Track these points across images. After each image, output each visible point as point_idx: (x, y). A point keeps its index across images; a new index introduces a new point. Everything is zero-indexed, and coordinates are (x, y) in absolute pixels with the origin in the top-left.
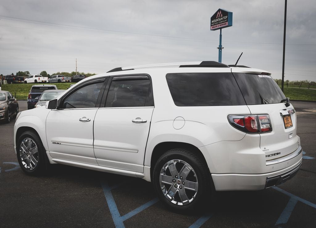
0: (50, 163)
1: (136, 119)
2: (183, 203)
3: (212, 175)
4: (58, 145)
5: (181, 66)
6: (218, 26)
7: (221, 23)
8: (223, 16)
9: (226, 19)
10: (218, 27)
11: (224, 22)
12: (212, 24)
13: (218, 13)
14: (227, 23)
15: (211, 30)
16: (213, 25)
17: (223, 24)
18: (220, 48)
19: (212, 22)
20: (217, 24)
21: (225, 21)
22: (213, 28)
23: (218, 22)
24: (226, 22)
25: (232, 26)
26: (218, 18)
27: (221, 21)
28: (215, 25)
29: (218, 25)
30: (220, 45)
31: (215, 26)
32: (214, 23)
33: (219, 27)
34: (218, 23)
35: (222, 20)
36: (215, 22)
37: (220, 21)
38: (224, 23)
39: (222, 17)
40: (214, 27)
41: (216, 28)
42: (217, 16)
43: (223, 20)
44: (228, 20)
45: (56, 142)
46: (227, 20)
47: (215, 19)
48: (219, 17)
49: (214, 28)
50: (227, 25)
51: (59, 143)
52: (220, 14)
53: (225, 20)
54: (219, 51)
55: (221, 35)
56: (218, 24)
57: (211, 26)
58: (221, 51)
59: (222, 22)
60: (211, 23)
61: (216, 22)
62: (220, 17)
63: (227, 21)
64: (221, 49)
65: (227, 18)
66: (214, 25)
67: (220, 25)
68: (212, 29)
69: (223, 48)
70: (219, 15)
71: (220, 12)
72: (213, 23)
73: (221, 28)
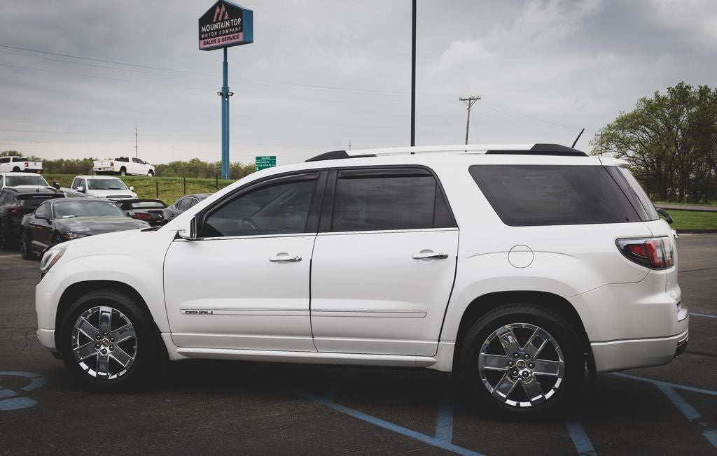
0: (171, 359)
1: (422, 252)
2: (532, 402)
3: (592, 344)
4: (203, 316)
5: (490, 152)
6: (219, 41)
7: (226, 34)
8: (231, 17)
9: (238, 26)
10: (217, 44)
11: (232, 33)
12: (203, 36)
13: (218, 10)
14: (241, 35)
15: (200, 49)
16: (205, 38)
17: (231, 36)
18: (225, 94)
19: (203, 29)
20: (215, 36)
21: (237, 29)
22: (205, 44)
23: (217, 30)
24: (239, 31)
25: (252, 42)
26: (217, 21)
27: (225, 29)
28: (212, 37)
29: (217, 39)
30: (226, 87)
31: (210, 40)
32: (207, 32)
33: (221, 43)
34: (218, 33)
35: (228, 28)
36: (210, 31)
37: (222, 29)
38: (234, 35)
39: (227, 20)
40: (208, 43)
41: (214, 45)
42: (215, 17)
43: (231, 27)
44: (244, 29)
45: (198, 311)
46: (242, 28)
47: (211, 22)
48: (220, 19)
49: (207, 46)
50: (241, 39)
51: (206, 313)
52: (222, 13)
53: (234, 27)
54: (223, 100)
55: (225, 64)
56: (218, 35)
57: (201, 39)
58: (228, 101)
59: (227, 32)
60: (201, 33)
61: (214, 31)
62: (223, 20)
63: (241, 31)
64: (228, 96)
65: (241, 23)
66: (208, 38)
67: (223, 40)
68: (203, 46)
69: (233, 94)
70: (219, 15)
71: (223, 9)
72: (204, 33)
73: (225, 47)
